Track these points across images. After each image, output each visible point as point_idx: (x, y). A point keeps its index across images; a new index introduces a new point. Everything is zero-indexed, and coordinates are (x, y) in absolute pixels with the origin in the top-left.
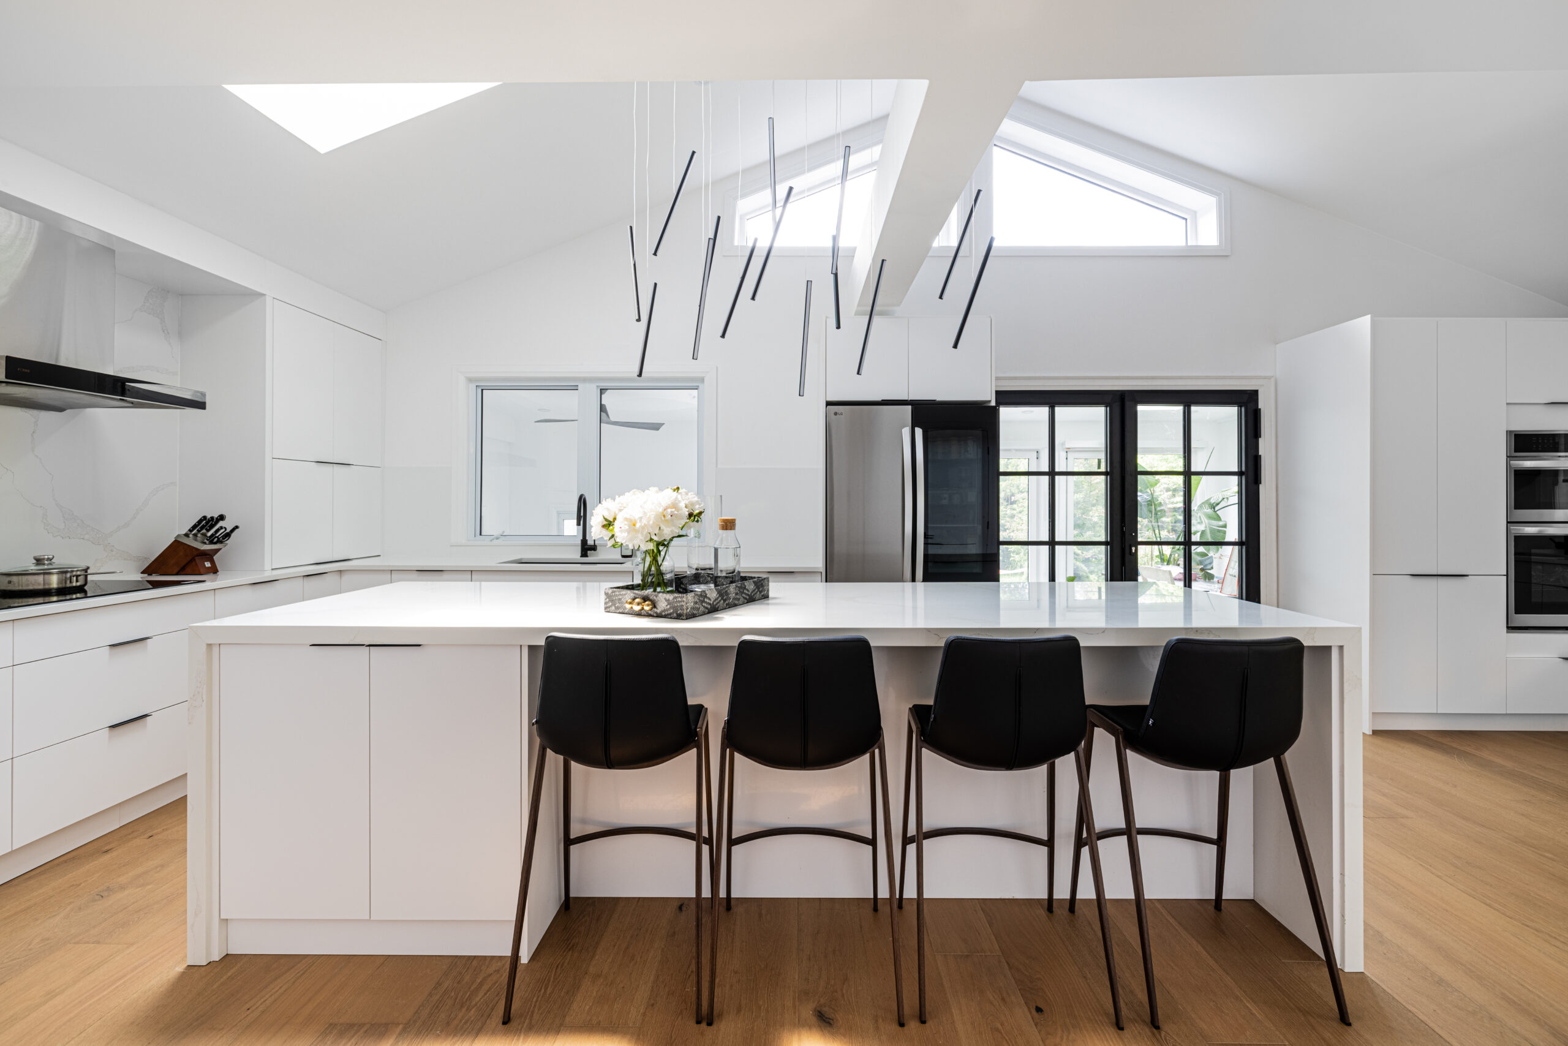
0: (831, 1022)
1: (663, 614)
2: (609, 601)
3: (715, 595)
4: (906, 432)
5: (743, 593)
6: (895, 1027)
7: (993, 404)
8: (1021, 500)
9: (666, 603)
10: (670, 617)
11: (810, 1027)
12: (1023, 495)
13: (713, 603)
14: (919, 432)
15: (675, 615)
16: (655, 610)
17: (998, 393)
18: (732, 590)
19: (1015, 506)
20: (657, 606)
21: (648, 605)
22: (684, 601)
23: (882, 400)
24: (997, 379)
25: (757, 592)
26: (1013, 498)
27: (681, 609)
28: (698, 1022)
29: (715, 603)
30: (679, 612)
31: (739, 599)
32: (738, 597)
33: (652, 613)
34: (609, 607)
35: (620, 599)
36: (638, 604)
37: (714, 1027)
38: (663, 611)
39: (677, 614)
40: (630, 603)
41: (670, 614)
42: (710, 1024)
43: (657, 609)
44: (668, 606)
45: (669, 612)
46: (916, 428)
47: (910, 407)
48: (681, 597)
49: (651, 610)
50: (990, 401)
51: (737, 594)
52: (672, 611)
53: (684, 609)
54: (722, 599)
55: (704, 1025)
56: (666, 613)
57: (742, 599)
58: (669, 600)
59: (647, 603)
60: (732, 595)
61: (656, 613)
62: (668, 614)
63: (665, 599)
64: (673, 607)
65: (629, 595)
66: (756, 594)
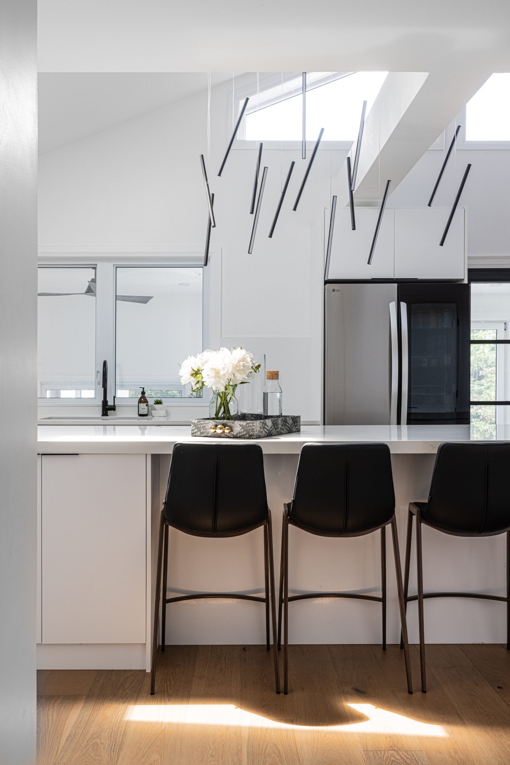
0: (365, 693)
1: (238, 435)
2: (196, 428)
3: (271, 424)
4: (393, 306)
5: (285, 425)
6: (406, 694)
7: (466, 282)
8: (489, 375)
9: (241, 428)
10: (243, 437)
11: (351, 695)
12: (491, 369)
13: (270, 430)
14: (403, 305)
15: (247, 436)
16: (232, 433)
17: (470, 271)
18: (279, 422)
19: (483, 381)
20: (234, 430)
21: (228, 429)
22: (254, 426)
23: (372, 279)
24: (469, 258)
25: (293, 426)
26: (481, 372)
27: (252, 431)
28: (278, 693)
29: (271, 430)
30: (250, 434)
31: (283, 429)
32: (283, 427)
33: (230, 435)
34: (195, 433)
35: (204, 427)
36: (220, 429)
37: (289, 695)
38: (238, 434)
39: (249, 435)
40: (214, 429)
41: (244, 435)
42: (286, 693)
43: (234, 432)
44: (242, 430)
45: (243, 434)
46: (401, 303)
47: (396, 284)
48: (252, 423)
49: (229, 433)
50: (463, 280)
51: (282, 425)
52: (245, 433)
53: (254, 431)
54: (274, 427)
55: (282, 694)
56: (241, 434)
57: (285, 430)
58: (243, 425)
59: (226, 428)
60: (280, 426)
61: (233, 435)
62: (242, 435)
63: (240, 425)
64: (246, 430)
65: (212, 423)
66: (292, 427)
